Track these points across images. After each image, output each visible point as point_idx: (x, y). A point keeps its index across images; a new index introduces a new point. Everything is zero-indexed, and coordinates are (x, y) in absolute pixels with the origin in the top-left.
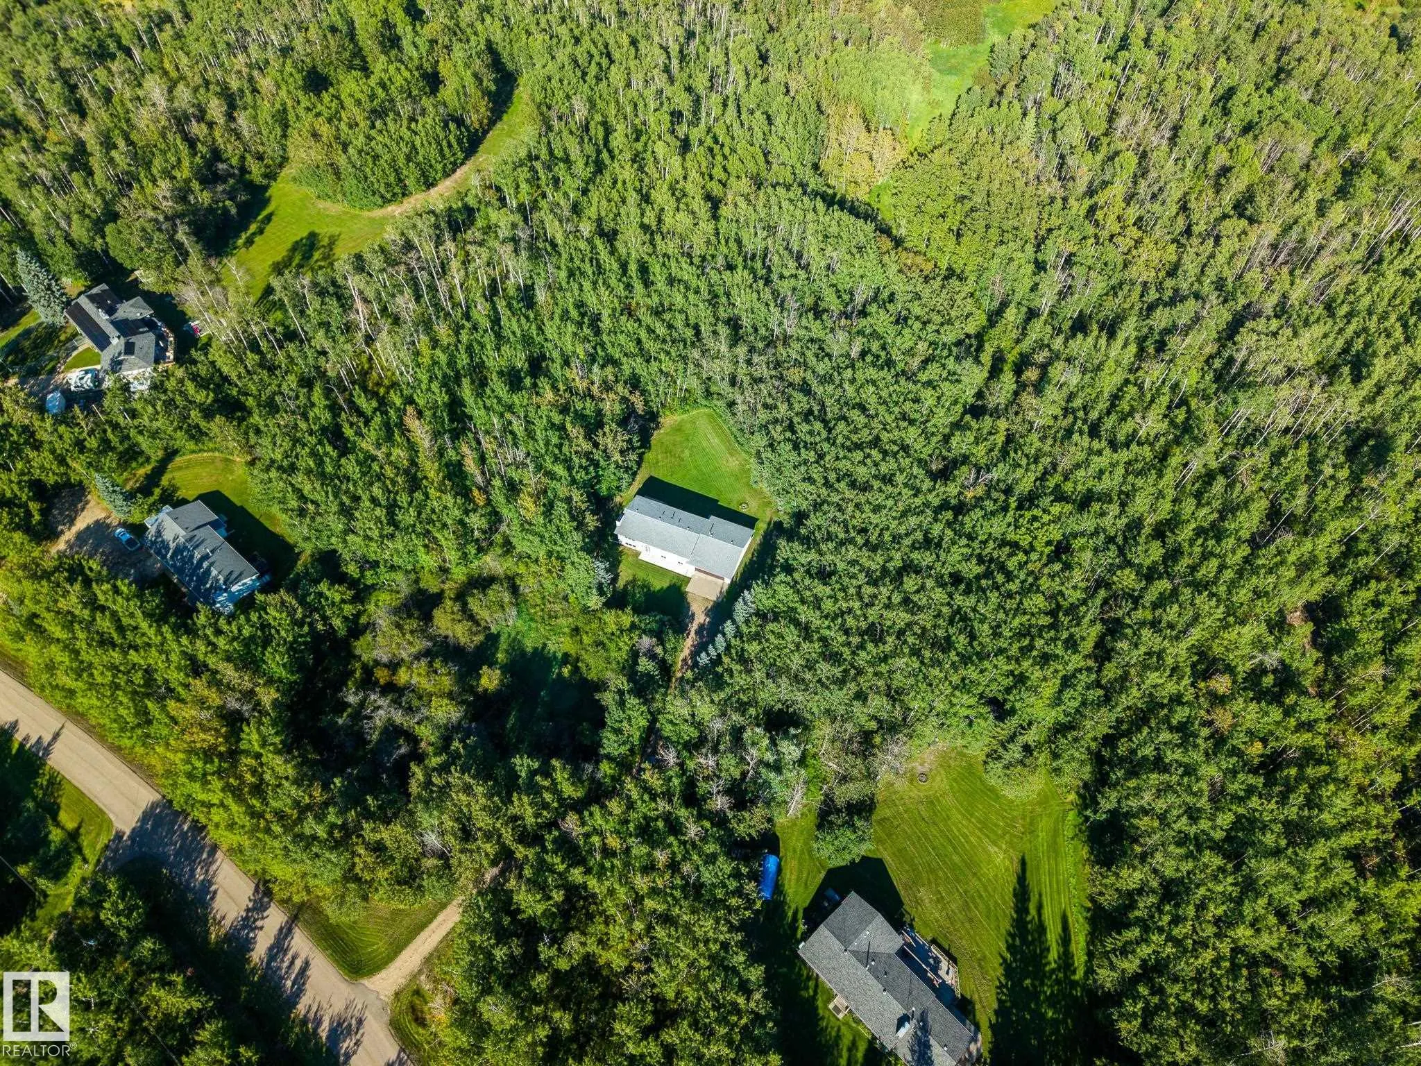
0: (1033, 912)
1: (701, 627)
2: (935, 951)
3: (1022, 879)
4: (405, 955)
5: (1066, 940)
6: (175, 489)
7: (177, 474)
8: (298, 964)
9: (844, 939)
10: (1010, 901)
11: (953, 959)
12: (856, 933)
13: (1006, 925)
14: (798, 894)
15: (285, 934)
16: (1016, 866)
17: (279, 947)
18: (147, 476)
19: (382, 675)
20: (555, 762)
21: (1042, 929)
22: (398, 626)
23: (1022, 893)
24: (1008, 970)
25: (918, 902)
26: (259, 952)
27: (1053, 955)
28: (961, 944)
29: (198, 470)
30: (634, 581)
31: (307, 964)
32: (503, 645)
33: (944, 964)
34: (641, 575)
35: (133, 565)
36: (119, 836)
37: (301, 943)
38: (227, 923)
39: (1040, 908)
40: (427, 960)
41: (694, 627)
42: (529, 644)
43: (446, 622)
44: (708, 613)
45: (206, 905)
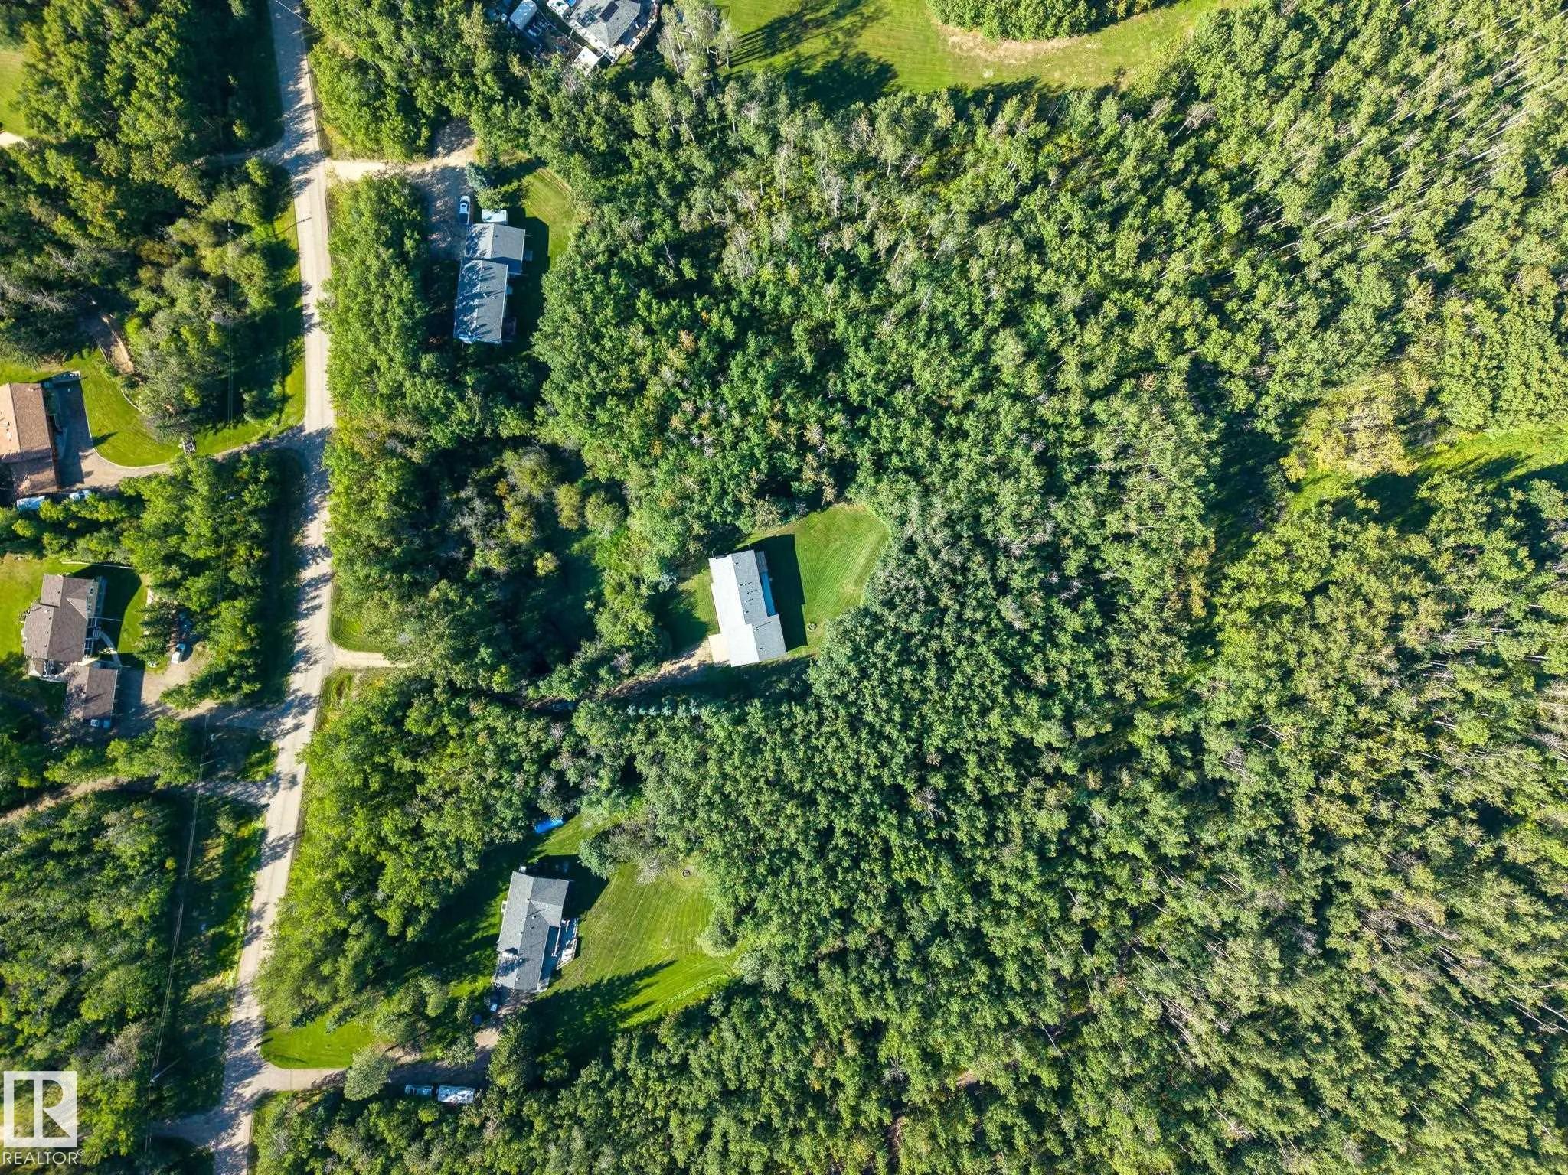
0: (644, 982)
1: (688, 668)
2: (574, 942)
3: (660, 967)
4: (362, 654)
5: (639, 1009)
6: (526, 196)
7: (537, 183)
8: (316, 602)
9: (535, 893)
10: (641, 967)
11: (577, 954)
12: (542, 900)
13: (624, 972)
14: (552, 847)
15: (324, 579)
16: (667, 959)
17: (316, 583)
18: (520, 164)
19: (501, 488)
20: (503, 668)
21: (637, 992)
22: (534, 473)
23: (650, 971)
24: (597, 985)
25: (598, 918)
26: (308, 574)
27: (624, 1006)
28: (590, 953)
29: (550, 194)
30: (691, 594)
31: (318, 607)
32: (585, 542)
33: (570, 951)
34: (699, 595)
35: (453, 235)
36: (301, 429)
37: (326, 593)
38: (307, 541)
39: (649, 986)
40: (369, 669)
41: (683, 663)
42: (599, 558)
43: (565, 497)
44: (701, 664)
45: (306, 520)
